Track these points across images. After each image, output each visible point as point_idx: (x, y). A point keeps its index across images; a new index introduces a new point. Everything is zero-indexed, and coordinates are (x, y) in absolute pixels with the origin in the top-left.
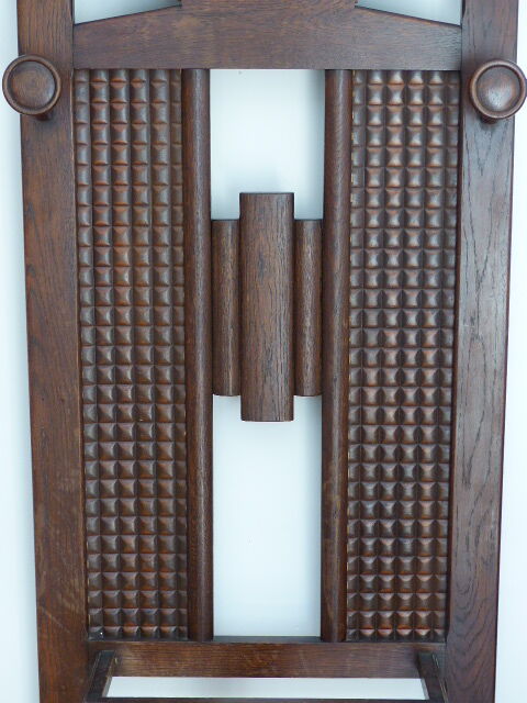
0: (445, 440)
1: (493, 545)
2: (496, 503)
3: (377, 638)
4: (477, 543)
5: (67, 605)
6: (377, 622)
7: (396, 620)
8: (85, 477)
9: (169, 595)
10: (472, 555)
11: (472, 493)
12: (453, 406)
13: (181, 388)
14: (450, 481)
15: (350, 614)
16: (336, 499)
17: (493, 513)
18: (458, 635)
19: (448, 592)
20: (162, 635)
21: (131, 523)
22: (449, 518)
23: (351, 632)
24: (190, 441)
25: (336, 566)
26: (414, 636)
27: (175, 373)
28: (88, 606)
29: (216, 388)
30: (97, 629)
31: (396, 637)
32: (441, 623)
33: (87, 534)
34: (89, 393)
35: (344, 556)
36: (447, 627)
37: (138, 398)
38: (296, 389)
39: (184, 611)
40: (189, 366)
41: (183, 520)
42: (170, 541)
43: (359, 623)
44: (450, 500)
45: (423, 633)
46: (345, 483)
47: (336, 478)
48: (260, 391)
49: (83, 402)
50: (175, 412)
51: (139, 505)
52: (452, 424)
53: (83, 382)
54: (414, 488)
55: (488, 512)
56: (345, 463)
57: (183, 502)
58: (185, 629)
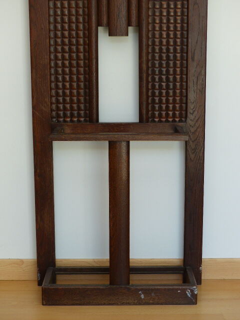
0: (185, 44)
1: (203, 84)
2: (204, 67)
3: (160, 121)
4: (197, 83)
5: (44, 108)
6: (160, 116)
7: (167, 115)
8: (50, 60)
9: (82, 112)
10: (196, 88)
11: (195, 64)
12: (187, 31)
13: (86, 25)
14: (187, 60)
15: (150, 113)
16: (144, 66)
17: (203, 72)
18: (191, 120)
19: (186, 103)
20: (79, 121)
21: (67, 77)
22: (187, 75)
23: (150, 120)
24: (90, 45)
25: (145, 93)
26: (174, 121)
27: (84, 19)
28: (52, 110)
29: (99, 24)
30: (54, 120)
31: (167, 121)
32: (184, 116)
33: (51, 82)
34: (52, 27)
35: (148, 89)
36: (186, 117)
37: (70, 29)
38: (129, 24)
39: (88, 112)
40: (89, 16)
41: (87, 76)
42: (82, 84)
43: (153, 116)
44: (187, 67)
45: (177, 120)
46: (148, 61)
47: (144, 58)
48: (116, 24)
49: (50, 30)
50: (84, 34)
51: (70, 70)
52: (187, 38)
53: (49, 23)
54: (173, 63)
55: (201, 71)
56: (148, 53)
57: (87, 69)
58: (88, 119)
